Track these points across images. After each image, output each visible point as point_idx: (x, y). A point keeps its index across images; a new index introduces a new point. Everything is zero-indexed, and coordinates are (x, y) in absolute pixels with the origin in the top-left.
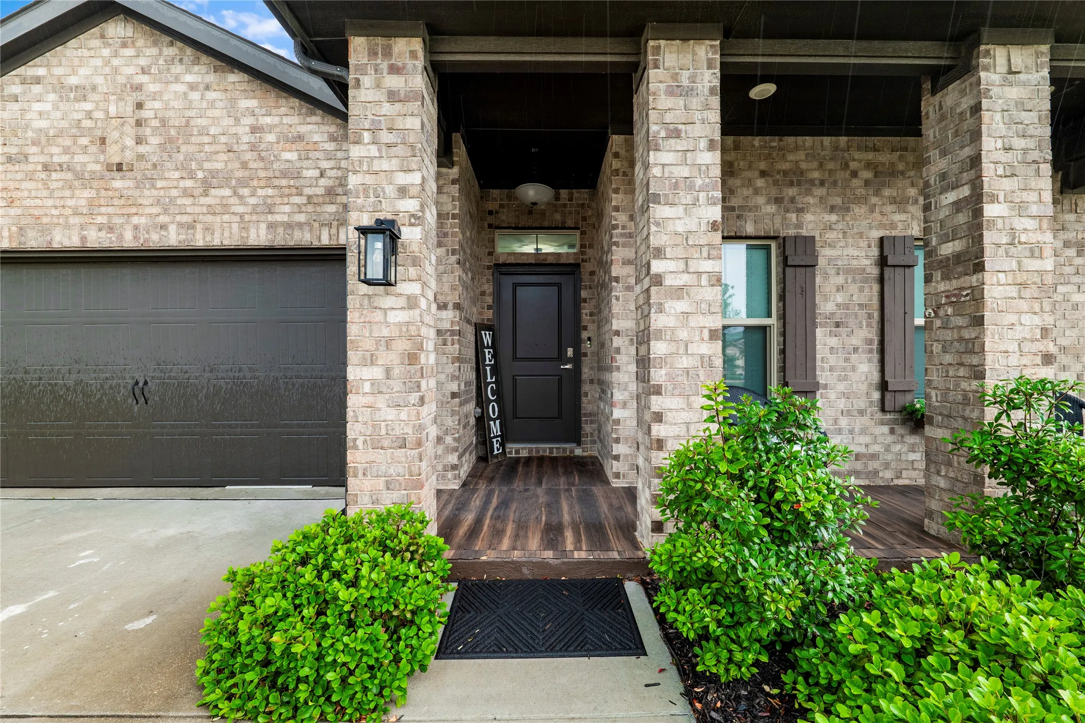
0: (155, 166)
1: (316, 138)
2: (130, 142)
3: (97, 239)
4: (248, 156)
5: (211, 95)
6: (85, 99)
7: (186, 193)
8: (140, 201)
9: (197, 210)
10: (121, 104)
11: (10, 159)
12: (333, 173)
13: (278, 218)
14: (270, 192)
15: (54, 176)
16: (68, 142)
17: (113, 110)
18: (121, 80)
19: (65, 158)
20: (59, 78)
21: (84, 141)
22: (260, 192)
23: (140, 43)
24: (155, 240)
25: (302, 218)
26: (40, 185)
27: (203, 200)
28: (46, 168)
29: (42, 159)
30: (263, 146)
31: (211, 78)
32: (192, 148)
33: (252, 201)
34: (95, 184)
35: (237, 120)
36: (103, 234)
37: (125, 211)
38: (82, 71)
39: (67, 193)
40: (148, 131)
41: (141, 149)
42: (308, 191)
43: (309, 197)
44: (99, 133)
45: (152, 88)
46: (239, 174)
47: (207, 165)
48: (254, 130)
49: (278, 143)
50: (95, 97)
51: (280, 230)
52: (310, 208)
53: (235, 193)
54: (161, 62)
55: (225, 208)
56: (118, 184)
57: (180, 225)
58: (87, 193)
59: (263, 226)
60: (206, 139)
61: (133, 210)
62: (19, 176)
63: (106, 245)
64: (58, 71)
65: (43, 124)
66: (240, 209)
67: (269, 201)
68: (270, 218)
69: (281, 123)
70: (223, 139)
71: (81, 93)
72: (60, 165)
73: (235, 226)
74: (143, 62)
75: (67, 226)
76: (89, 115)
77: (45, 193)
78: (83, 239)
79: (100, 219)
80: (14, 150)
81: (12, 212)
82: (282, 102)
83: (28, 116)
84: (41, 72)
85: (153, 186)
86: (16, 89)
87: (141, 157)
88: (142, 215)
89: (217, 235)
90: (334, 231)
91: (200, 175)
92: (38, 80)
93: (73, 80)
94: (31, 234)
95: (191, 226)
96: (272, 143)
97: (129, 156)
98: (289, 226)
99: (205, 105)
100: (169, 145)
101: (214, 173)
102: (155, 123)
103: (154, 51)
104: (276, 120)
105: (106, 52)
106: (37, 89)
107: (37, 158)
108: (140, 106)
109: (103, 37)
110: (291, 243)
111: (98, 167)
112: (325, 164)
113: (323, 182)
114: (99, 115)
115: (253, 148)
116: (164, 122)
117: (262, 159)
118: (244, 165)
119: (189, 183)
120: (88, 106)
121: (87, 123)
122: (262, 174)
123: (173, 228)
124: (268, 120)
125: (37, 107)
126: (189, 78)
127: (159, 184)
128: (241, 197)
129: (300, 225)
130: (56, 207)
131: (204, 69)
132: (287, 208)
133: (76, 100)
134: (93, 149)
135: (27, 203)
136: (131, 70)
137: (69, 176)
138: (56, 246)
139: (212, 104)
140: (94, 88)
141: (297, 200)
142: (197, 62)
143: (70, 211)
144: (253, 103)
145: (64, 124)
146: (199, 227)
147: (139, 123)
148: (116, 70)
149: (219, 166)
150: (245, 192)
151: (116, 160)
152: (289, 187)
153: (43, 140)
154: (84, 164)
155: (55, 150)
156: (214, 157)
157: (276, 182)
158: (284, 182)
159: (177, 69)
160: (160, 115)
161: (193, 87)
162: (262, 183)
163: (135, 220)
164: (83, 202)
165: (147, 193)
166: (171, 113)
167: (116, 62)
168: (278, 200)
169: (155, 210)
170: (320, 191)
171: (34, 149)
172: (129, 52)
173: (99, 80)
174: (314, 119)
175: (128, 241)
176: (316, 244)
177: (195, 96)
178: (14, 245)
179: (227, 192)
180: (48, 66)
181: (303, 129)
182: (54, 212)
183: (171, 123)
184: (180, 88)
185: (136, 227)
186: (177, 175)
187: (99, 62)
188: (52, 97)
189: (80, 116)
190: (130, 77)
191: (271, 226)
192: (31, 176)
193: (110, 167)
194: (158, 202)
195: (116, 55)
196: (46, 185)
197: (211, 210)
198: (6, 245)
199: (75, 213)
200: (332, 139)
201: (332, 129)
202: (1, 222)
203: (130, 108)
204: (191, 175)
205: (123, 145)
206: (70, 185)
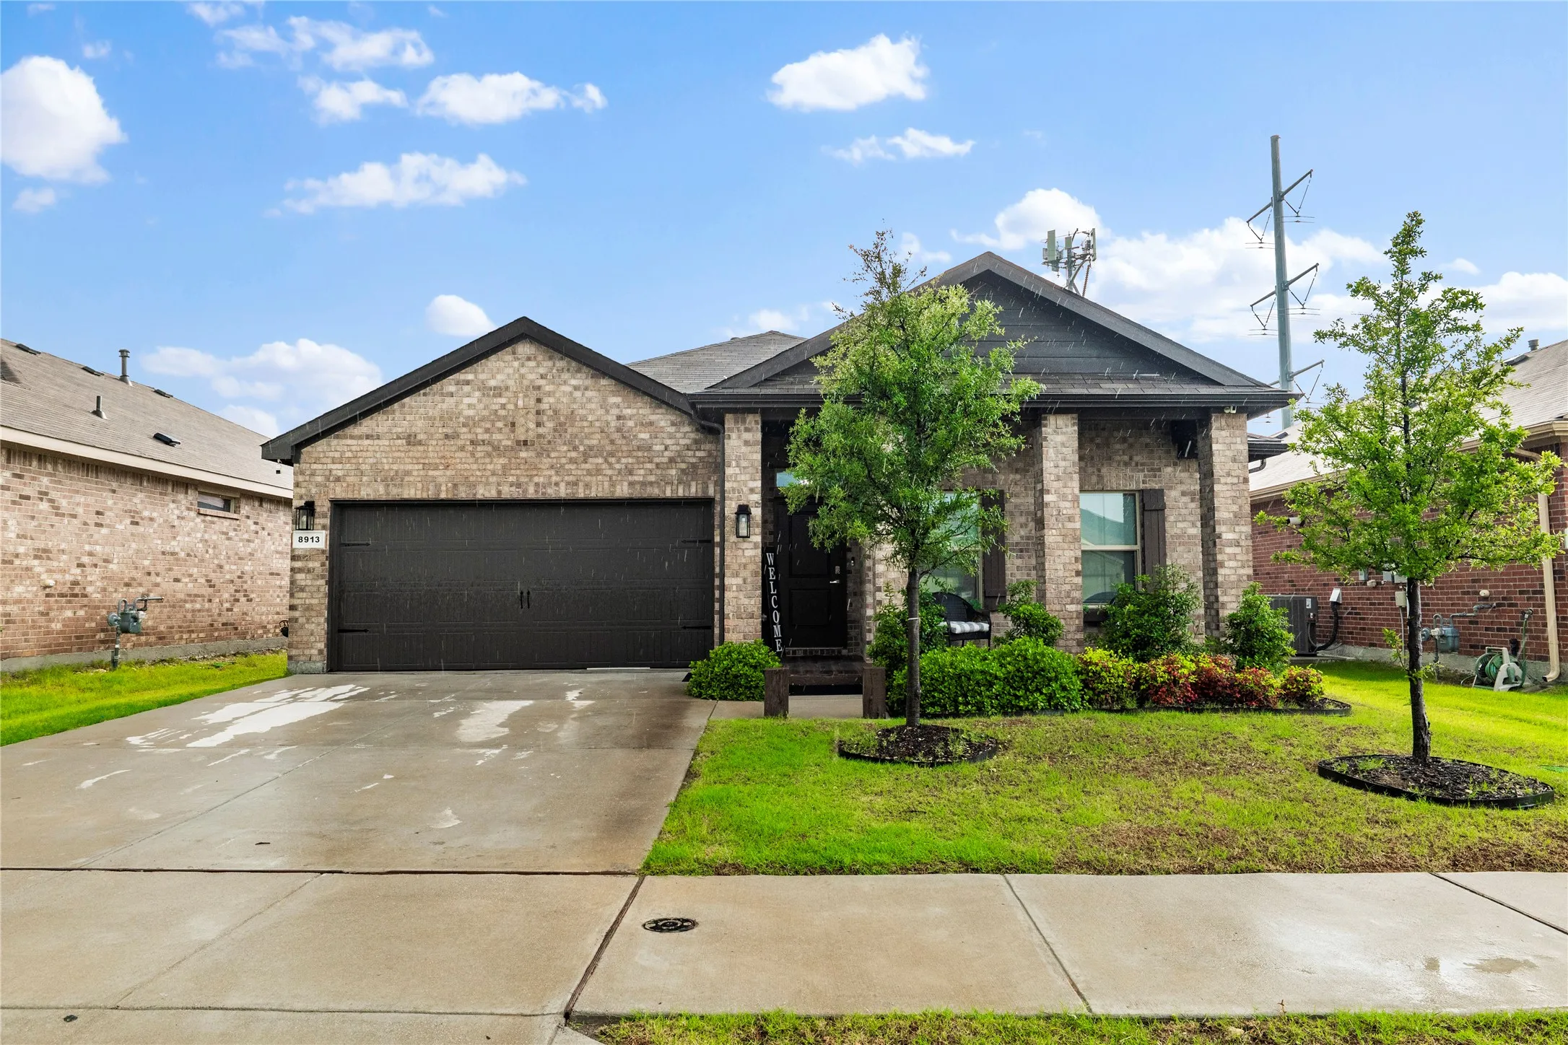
0: (549, 442)
1: (662, 424)
2: (532, 425)
3: (508, 492)
4: (616, 436)
5: (589, 394)
6: (500, 396)
7: (572, 461)
8: (539, 466)
9: (579, 472)
10: (526, 399)
11: (447, 437)
12: (674, 448)
13: (636, 478)
14: (630, 460)
15: (479, 448)
16: (488, 425)
17: (520, 403)
18: (526, 383)
19: (486, 436)
20: (483, 382)
21: (500, 424)
22: (624, 460)
23: (540, 358)
24: (551, 493)
25: (652, 478)
26: (469, 455)
27: (584, 466)
28: (472, 442)
29: (469, 436)
30: (625, 429)
31: (589, 382)
32: (575, 430)
33: (618, 466)
34: (508, 454)
35: (607, 412)
36: (513, 489)
37: (528, 473)
38: (499, 377)
39: (487, 460)
40: (545, 418)
41: (541, 430)
42: (657, 460)
43: (657, 465)
44: (511, 419)
45: (547, 388)
46: (609, 448)
47: (587, 442)
48: (619, 418)
49: (636, 426)
50: (508, 394)
51: (638, 487)
52: (659, 472)
53: (606, 461)
54: (554, 371)
55: (598, 471)
56: (523, 454)
57: (568, 483)
58: (503, 461)
59: (626, 484)
60: (585, 424)
61: (535, 473)
62: (454, 448)
63: (515, 496)
64: (482, 377)
65: (471, 413)
66: (609, 472)
67: (629, 466)
68: (630, 478)
69: (638, 413)
70: (597, 424)
71: (498, 391)
72: (483, 441)
73: (606, 484)
74: (542, 370)
75: (487, 484)
76: (503, 406)
77: (471, 460)
78: (499, 492)
79: (511, 479)
80: (449, 431)
81: (448, 473)
82: (639, 399)
83: (461, 407)
84: (470, 377)
85: (548, 456)
86: (452, 389)
87: (539, 436)
88: (540, 476)
89: (594, 489)
90: (674, 487)
91: (582, 448)
92: (468, 383)
93: (492, 383)
94: (461, 488)
95: (575, 484)
96: (632, 428)
97: (531, 435)
98: (643, 484)
99: (585, 400)
100: (560, 429)
101: (591, 448)
102: (550, 413)
103: (550, 364)
104: (635, 411)
105: (516, 364)
106: (467, 388)
107: (465, 435)
108: (539, 401)
109: (514, 353)
110: (645, 496)
111: (509, 443)
112: (668, 442)
113: (666, 454)
114: (511, 407)
115: (619, 430)
116: (556, 412)
117: (624, 437)
118: (612, 442)
119: (574, 454)
120: (503, 401)
121: (502, 413)
122: (625, 448)
123: (562, 485)
124: (629, 411)
125: (466, 401)
126: (574, 382)
127: (553, 455)
128: (610, 464)
129: (651, 483)
130: (479, 470)
131: (584, 376)
132: (642, 472)
133: (494, 396)
134: (506, 430)
135: (459, 466)
136: (533, 376)
137: (490, 449)
138: (479, 497)
139: (589, 400)
140: (507, 388)
141: (649, 466)
142: (579, 371)
143: (489, 473)
144: (617, 400)
145: (485, 413)
146: (581, 484)
147: (538, 413)
148: (522, 376)
149: (595, 442)
150: (612, 460)
151: (522, 438)
152: (644, 457)
153: (471, 423)
154: (500, 441)
155: (479, 430)
156: (594, 436)
157: (635, 454)
158: (640, 454)
159: (566, 376)
160: (553, 407)
161: (576, 388)
162: (625, 454)
163: (536, 479)
164: (499, 467)
165: (545, 460)
166: (559, 406)
167: (523, 371)
168: (636, 466)
169: (550, 473)
170: (665, 460)
171: (464, 430)
172: (532, 364)
173: (511, 383)
174: (660, 411)
175: (531, 493)
176: (662, 496)
177: (578, 394)
178: (450, 496)
179: (600, 460)
180: (475, 372)
181: (653, 418)
182: (478, 473)
183: (561, 412)
184: (567, 389)
185: (537, 484)
186: (565, 448)
187: (511, 371)
188: (477, 394)
189: (497, 407)
190: (532, 381)
191: (631, 484)
192: (462, 449)
193: (518, 443)
194: (552, 467)
195: (523, 366)
196: (473, 455)
197: (589, 473)
198: (443, 496)
199: (493, 474)
200: (673, 424)
201: (673, 418)
202: (441, 480)
203: (532, 402)
204: (575, 449)
205: (527, 428)
206: (489, 455)
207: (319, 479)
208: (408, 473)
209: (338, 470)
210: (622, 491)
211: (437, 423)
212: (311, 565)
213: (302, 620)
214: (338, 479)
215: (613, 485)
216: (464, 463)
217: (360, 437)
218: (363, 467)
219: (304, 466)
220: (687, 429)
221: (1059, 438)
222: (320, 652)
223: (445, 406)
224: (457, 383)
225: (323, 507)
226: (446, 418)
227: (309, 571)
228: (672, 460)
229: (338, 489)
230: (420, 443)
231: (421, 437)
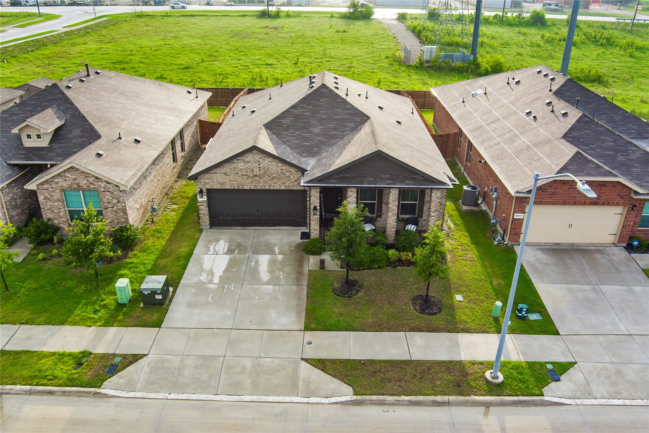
0: (263, 175)
1: (293, 171)
2: (258, 171)
4: (280, 174)
5: (273, 163)
6: (249, 163)
7: (269, 180)
8: (261, 181)
9: (271, 183)
10: (256, 164)
11: (235, 173)
14: (285, 180)
16: (246, 171)
17: (254, 165)
18: (255, 160)
19: (246, 174)
20: (244, 160)
21: (249, 171)
23: (259, 154)
24: (264, 188)
25: (291, 185)
27: (272, 181)
28: (242, 175)
30: (283, 172)
31: (272, 160)
32: (270, 172)
33: (281, 182)
34: (252, 178)
35: (278, 168)
36: (254, 187)
38: (248, 159)
39: (247, 180)
41: (260, 172)
43: (292, 181)
44: (252, 169)
45: (262, 161)
46: (279, 177)
48: (281, 169)
52: (292, 183)
54: (263, 157)
55: (276, 183)
56: (256, 178)
58: (250, 180)
60: (272, 171)
61: (259, 183)
62: (237, 176)
63: (255, 189)
64: (243, 158)
65: (241, 167)
66: (279, 183)
67: (284, 182)
69: (286, 169)
70: (275, 171)
73: (278, 186)
74: (260, 157)
75: (247, 185)
76: (250, 166)
78: (250, 187)
79: (253, 184)
80: (236, 172)
81: (236, 182)
82: (286, 165)
83: (238, 166)
84: (240, 158)
86: (235, 161)
87: (260, 174)
88: (261, 184)
89: (275, 187)
90: (296, 187)
91: (272, 177)
92: (240, 160)
93: (246, 160)
94: (240, 186)
95: (270, 186)
96: (285, 172)
97: (258, 174)
98: (288, 186)
100: (265, 172)
102: (262, 168)
103: (262, 155)
105: (252, 155)
106: (239, 161)
108: (259, 165)
109: (252, 152)
110: (288, 189)
111: (252, 175)
112: (295, 176)
114: (252, 166)
115: (281, 172)
116: (264, 168)
117: (283, 174)
119: (269, 179)
120: (250, 164)
121: (250, 168)
122: (283, 177)
123: (267, 186)
124: (284, 168)
125: (240, 164)
126: (268, 160)
127: (264, 179)
129: (290, 186)
131: (271, 158)
132: (288, 183)
133: (247, 163)
134: (251, 172)
136: (257, 158)
137: (247, 177)
138: (245, 188)
139: (273, 165)
140: (251, 161)
141: (290, 182)
142: (269, 158)
143: (247, 183)
144: (281, 165)
145: (245, 168)
146: (272, 186)
147: (259, 168)
148: (254, 158)
149: (275, 176)
150: (280, 180)
153: (241, 170)
154: (250, 175)
155: (244, 172)
156: (274, 174)
158: (287, 179)
159: (266, 158)
160: (263, 166)
161: (269, 161)
162: (283, 179)
166: (265, 166)
167: (254, 157)
168: (286, 182)
169: (263, 183)
170: (294, 180)
171: (240, 172)
172: (257, 155)
173: (251, 160)
174: (292, 168)
175: (259, 188)
176: (293, 189)
177: (270, 163)
179: (277, 180)
181: (290, 170)
182: (244, 183)
184: (267, 162)
185: (260, 186)
186: (267, 177)
187: (252, 157)
188: (242, 163)
189: (248, 166)
190: (257, 160)
191: (285, 186)
192: (240, 177)
193: (255, 175)
194: (264, 181)
195: (254, 155)
196: (243, 178)
197: (274, 183)
198: (236, 188)
199: (249, 183)
200: (296, 171)
201: (296, 170)
202: (235, 184)
203: (258, 165)
204: (270, 177)
205: (257, 172)
206: (247, 178)
207: (203, 184)
208: (226, 182)
209: (207, 181)
210: (283, 188)
211: (232, 170)
212: (203, 204)
213: (203, 217)
214: (208, 184)
215: (280, 186)
216: (240, 180)
217: (212, 173)
218: (214, 181)
219: (198, 180)
220: (299, 173)
221: (394, 192)
222: (208, 224)
223: (234, 166)
224: (237, 160)
225: (205, 190)
226: (235, 169)
227: (203, 205)
228: (296, 180)
229: (208, 186)
230: (228, 175)
231: (228, 173)
